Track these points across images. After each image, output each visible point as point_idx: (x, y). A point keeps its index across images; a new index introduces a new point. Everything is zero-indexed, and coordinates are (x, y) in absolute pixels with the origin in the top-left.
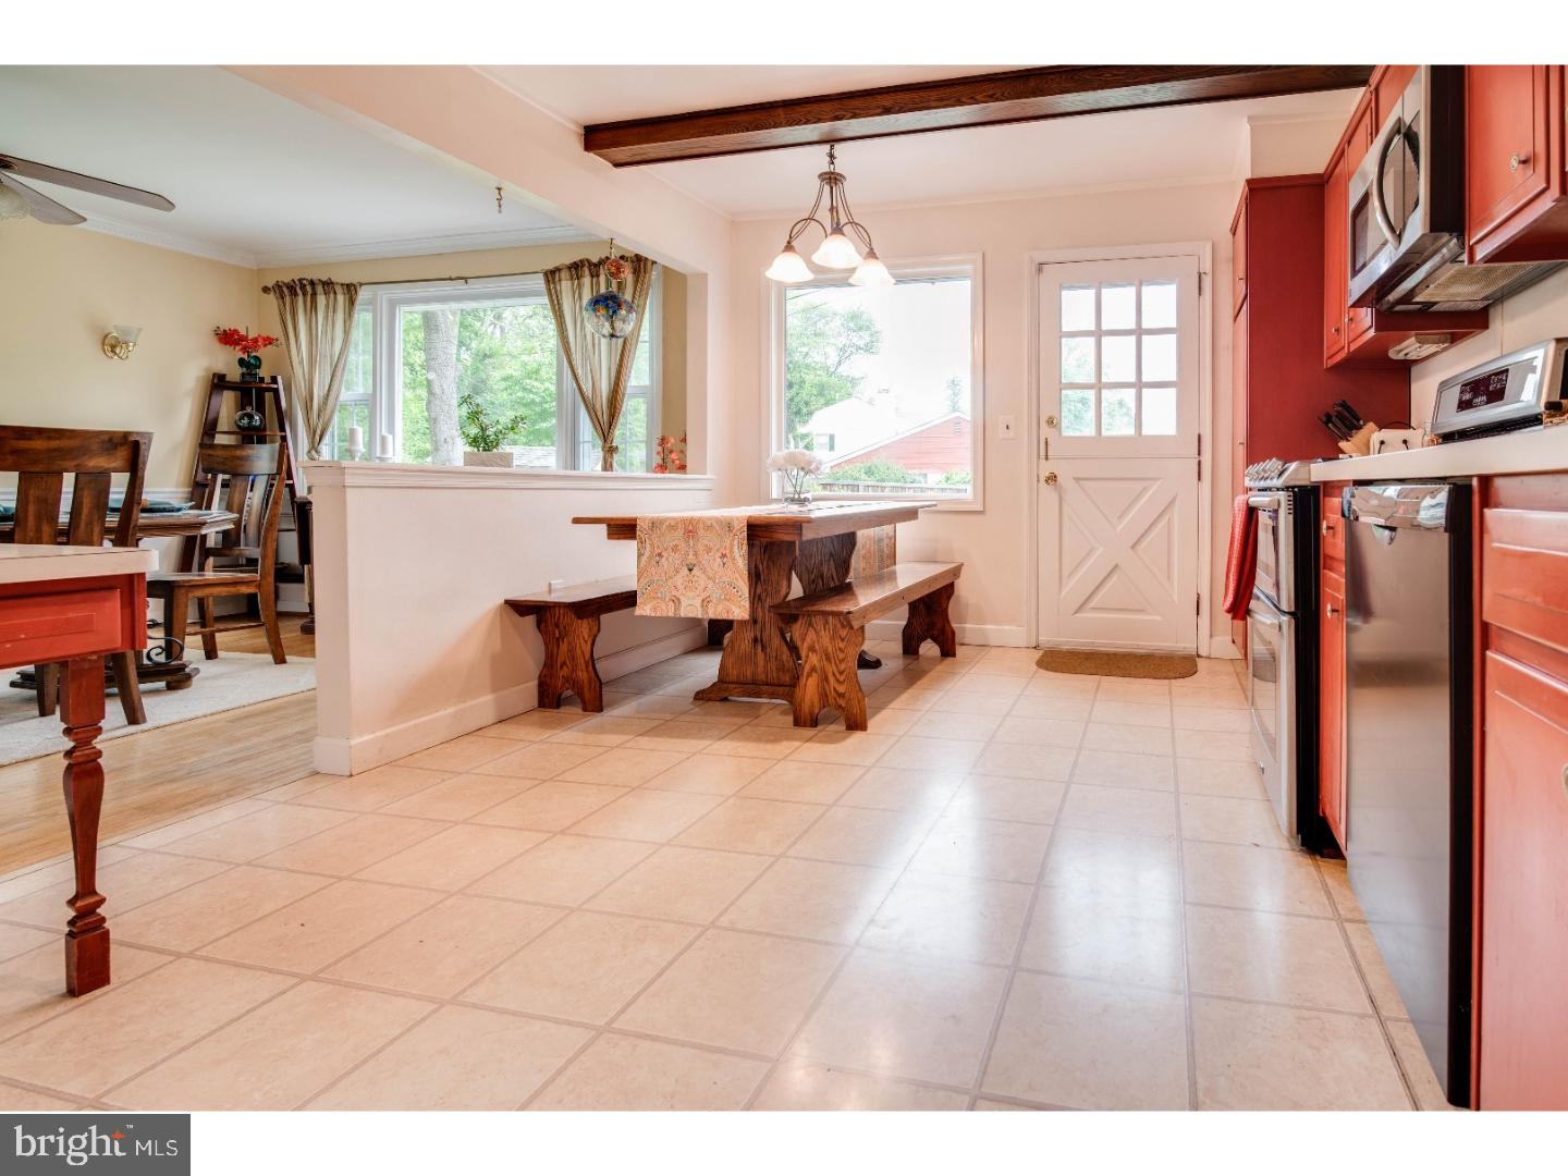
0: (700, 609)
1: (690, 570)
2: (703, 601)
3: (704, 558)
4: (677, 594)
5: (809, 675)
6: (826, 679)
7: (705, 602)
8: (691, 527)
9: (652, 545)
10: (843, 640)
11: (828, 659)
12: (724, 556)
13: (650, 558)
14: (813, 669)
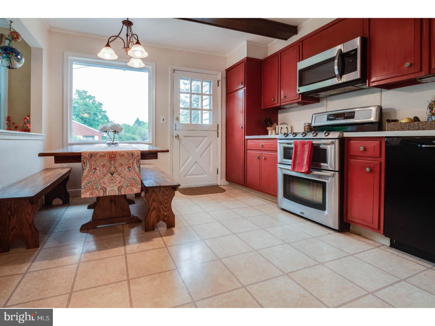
0: (117, 192)
1: (112, 175)
2: (119, 187)
3: (120, 169)
4: (105, 186)
5: (152, 211)
6: (160, 211)
7: (120, 188)
8: (112, 156)
9: (91, 165)
10: (167, 195)
11: (161, 204)
12: (129, 167)
13: (89, 171)
14: (154, 208)
